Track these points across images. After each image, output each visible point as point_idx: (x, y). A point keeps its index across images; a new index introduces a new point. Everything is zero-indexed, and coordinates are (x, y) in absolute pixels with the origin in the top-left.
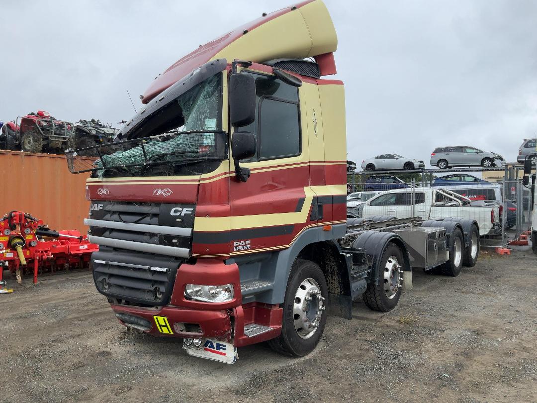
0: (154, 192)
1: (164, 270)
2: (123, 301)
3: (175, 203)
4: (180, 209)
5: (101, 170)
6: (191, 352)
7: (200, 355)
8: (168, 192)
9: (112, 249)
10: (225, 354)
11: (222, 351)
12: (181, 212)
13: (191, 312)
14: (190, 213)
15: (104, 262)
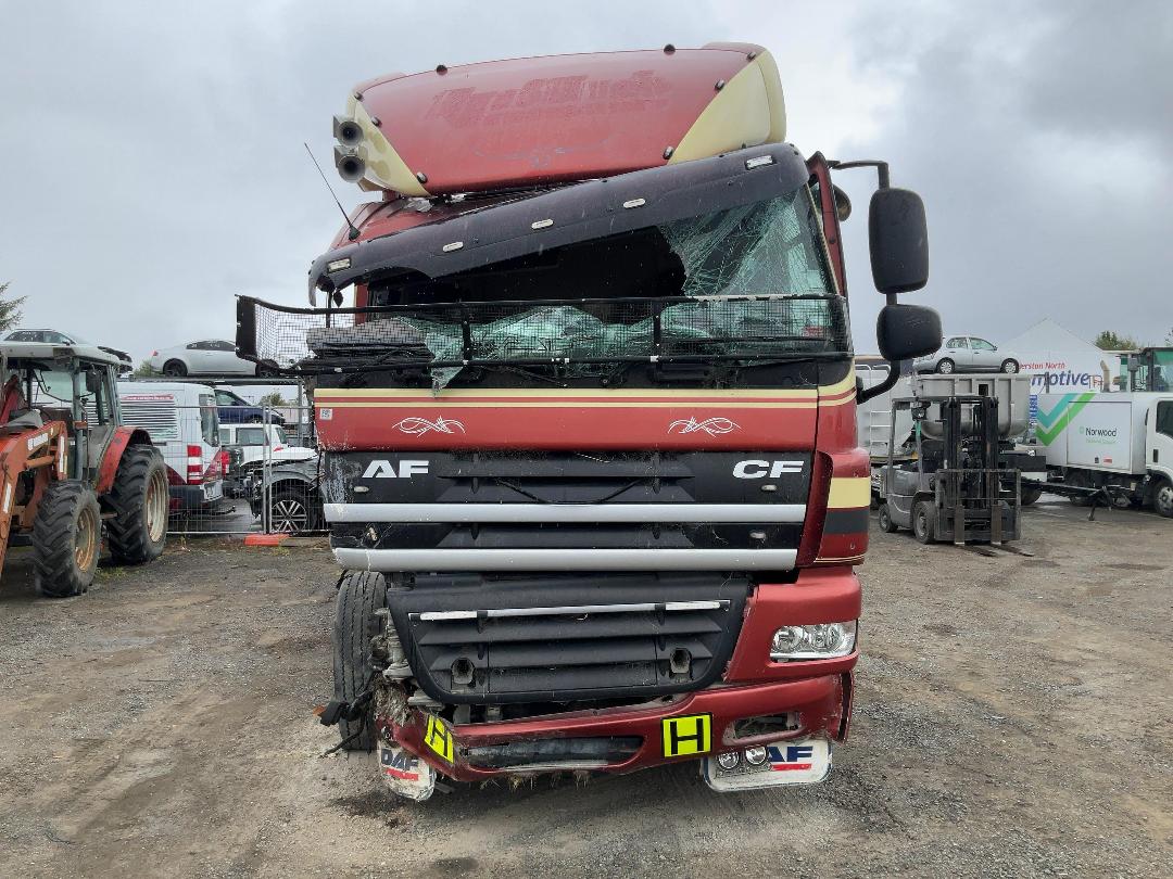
0: (673, 425)
1: (715, 605)
2: (494, 712)
3: (746, 452)
4: (765, 464)
5: (452, 369)
6: (720, 784)
7: (745, 785)
8: (726, 425)
9: (478, 578)
10: (807, 767)
11: (800, 761)
12: (768, 469)
13: (782, 689)
14: (799, 470)
15: (473, 615)
